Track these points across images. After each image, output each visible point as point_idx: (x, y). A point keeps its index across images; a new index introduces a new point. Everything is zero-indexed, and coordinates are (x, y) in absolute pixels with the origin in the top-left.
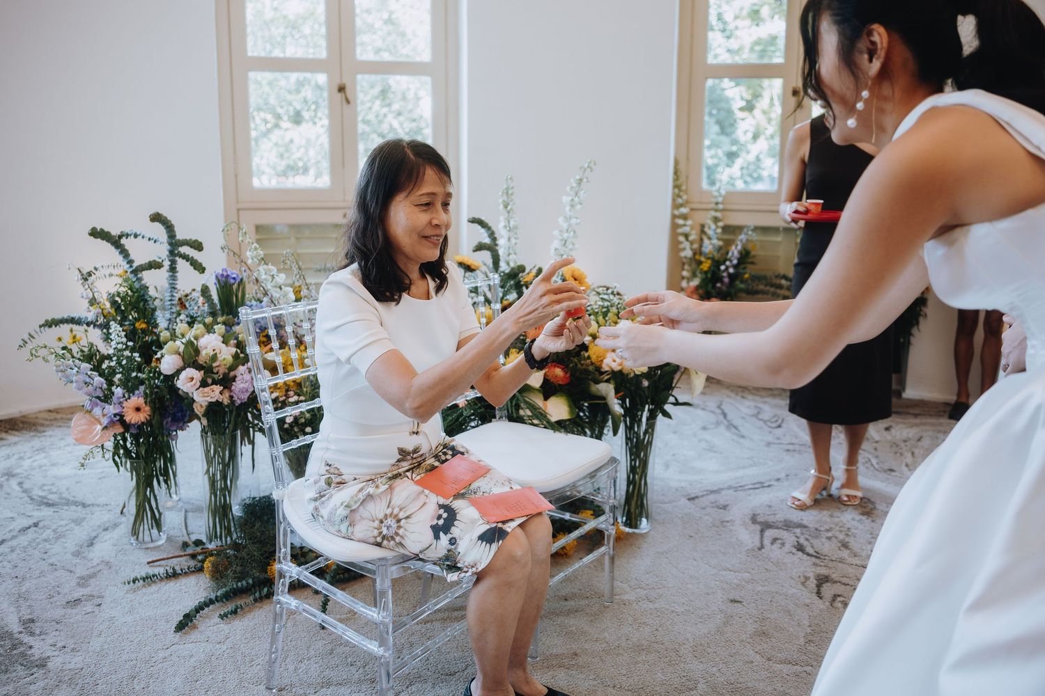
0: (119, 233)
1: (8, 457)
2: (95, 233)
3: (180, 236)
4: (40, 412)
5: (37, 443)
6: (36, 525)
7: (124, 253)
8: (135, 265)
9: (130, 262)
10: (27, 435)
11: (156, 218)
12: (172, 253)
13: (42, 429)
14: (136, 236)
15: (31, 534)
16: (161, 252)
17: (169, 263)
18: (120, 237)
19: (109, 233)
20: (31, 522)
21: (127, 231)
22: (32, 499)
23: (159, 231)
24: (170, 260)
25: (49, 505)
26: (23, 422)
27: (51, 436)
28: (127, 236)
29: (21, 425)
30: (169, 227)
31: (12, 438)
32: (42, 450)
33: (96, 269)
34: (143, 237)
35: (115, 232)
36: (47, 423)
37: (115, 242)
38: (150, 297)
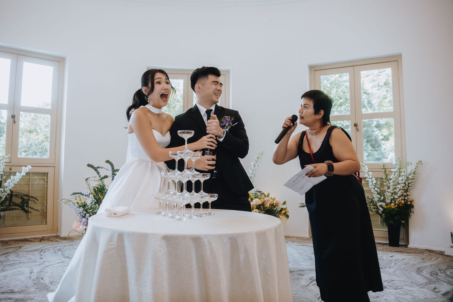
0: (97, 167)
1: (61, 246)
2: (89, 165)
3: (115, 168)
4: (75, 236)
5: (71, 243)
6: (63, 262)
7: (98, 173)
8: (101, 177)
9: (100, 176)
10: (69, 241)
11: (108, 162)
12: (113, 174)
13: (73, 240)
14: (102, 168)
15: (60, 264)
16: (109, 173)
17: (112, 178)
18: (97, 168)
19: (93, 166)
20: (61, 261)
21: (99, 166)
22: (64, 256)
23: (108, 166)
24: (112, 177)
25: (68, 258)
26: (69, 238)
27: (76, 242)
28: (100, 167)
29: (68, 239)
30: (112, 165)
31: (64, 242)
32: (72, 245)
33: (89, 178)
34: (104, 168)
35: (96, 166)
36: (76, 239)
37: (96, 169)
38: (105, 188)
